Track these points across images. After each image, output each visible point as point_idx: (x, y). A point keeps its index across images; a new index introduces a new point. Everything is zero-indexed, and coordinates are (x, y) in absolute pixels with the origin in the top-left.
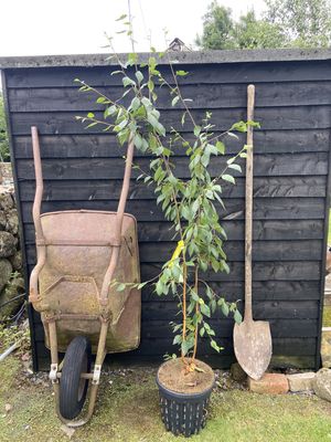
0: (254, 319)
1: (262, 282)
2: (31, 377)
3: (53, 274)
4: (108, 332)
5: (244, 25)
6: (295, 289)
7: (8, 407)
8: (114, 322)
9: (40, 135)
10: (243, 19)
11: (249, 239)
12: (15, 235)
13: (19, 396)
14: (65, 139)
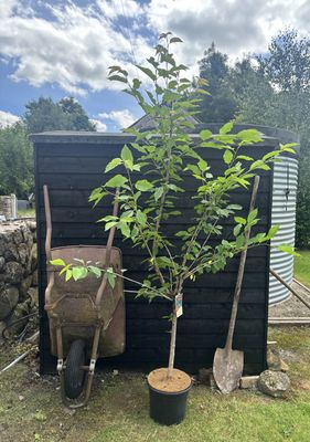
0: (233, 348)
1: (223, 304)
2: (37, 378)
3: (59, 293)
4: (100, 337)
5: (239, 71)
6: (247, 310)
7: (21, 398)
8: (105, 328)
9: (49, 190)
10: (237, 64)
11: (239, 284)
12: (23, 266)
13: (29, 391)
14: (77, 193)
